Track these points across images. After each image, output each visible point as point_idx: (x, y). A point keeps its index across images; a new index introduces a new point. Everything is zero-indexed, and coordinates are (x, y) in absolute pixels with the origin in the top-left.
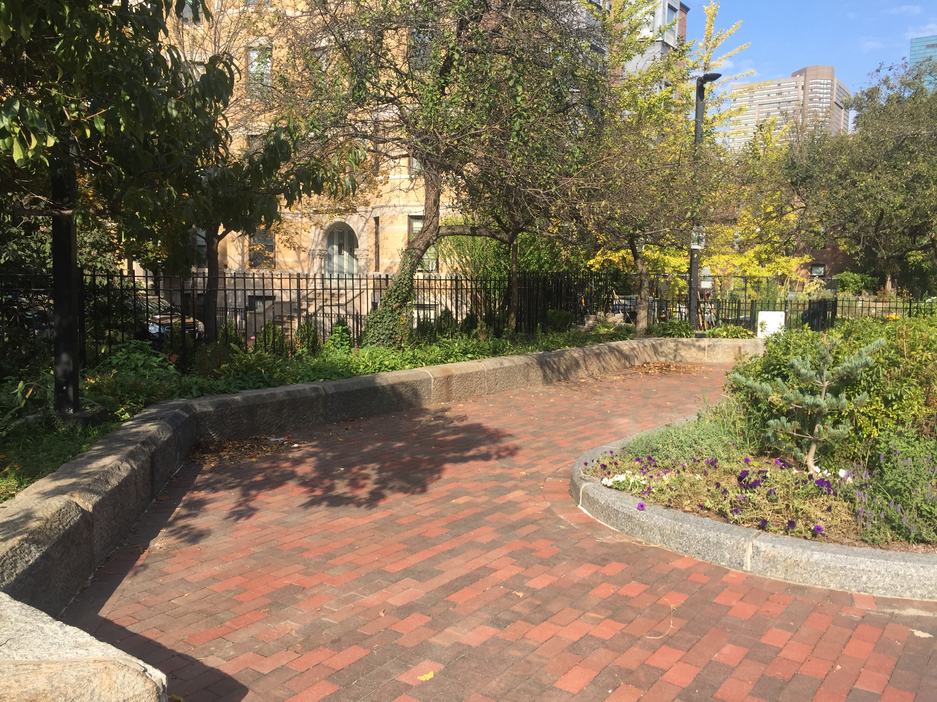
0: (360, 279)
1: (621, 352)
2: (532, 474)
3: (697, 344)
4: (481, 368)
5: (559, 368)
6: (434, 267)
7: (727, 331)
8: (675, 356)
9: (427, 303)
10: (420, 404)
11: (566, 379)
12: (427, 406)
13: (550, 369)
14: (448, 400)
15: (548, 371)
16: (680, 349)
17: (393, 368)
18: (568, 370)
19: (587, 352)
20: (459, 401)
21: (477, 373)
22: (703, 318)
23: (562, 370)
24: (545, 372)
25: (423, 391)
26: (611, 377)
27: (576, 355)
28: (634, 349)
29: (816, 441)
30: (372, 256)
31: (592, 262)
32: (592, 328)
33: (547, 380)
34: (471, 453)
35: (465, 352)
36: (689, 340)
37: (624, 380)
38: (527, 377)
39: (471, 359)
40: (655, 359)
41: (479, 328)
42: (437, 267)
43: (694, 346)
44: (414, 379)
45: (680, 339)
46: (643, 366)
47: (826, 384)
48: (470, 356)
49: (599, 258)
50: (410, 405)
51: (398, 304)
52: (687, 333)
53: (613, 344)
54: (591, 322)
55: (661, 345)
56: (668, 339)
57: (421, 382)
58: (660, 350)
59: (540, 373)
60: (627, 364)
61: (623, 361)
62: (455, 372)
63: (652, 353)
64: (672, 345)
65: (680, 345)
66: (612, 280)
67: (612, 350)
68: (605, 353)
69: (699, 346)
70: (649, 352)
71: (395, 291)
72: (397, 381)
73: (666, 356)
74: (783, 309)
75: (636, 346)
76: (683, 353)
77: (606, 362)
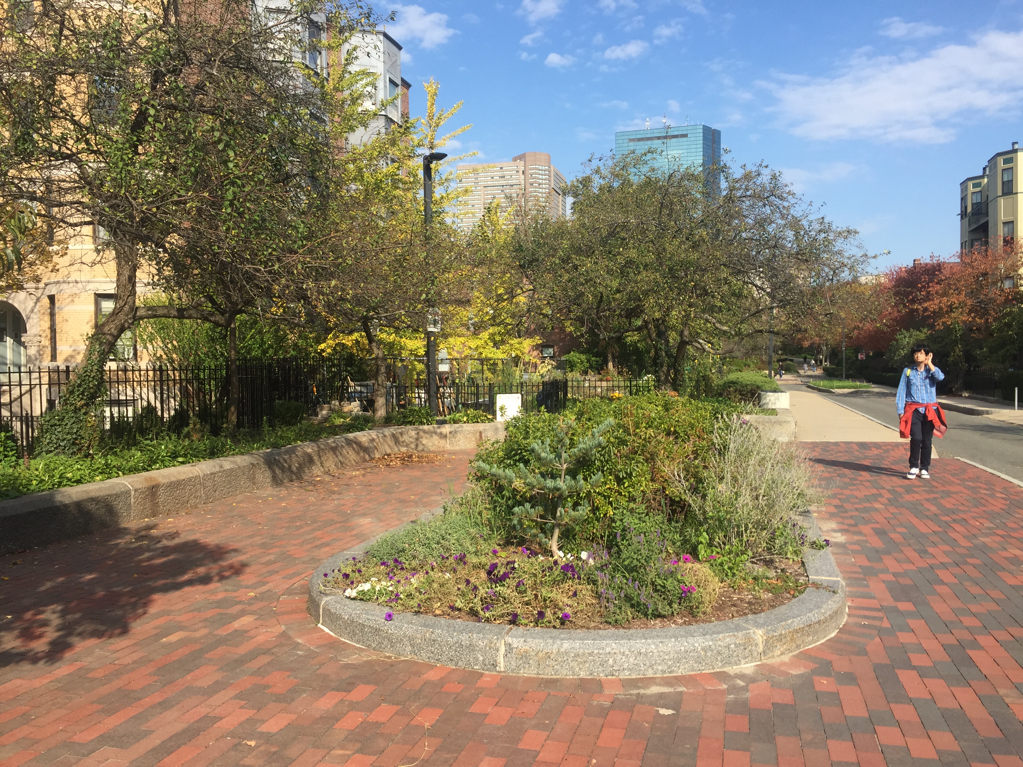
0: (30, 372)
1: (359, 444)
2: (261, 594)
3: (439, 431)
4: (196, 473)
5: (290, 467)
6: (131, 355)
7: (468, 415)
8: (417, 446)
9: (122, 397)
10: (117, 523)
11: (299, 478)
12: (124, 525)
13: (280, 468)
14: (154, 514)
15: (278, 471)
16: (422, 438)
17: (78, 482)
18: (301, 468)
19: (322, 447)
20: (169, 514)
21: (190, 479)
22: (443, 403)
23: (294, 469)
24: (274, 472)
25: (119, 506)
26: (350, 473)
27: (309, 450)
28: (373, 440)
29: (559, 525)
30: (46, 342)
31: (323, 346)
32: (326, 419)
33: (276, 482)
34: (186, 577)
35: (174, 456)
36: (430, 427)
37: (364, 475)
38: (252, 480)
39: (183, 463)
40: (396, 449)
41: (191, 426)
42: (135, 354)
43: (436, 433)
44: (108, 492)
45: (421, 427)
46: (383, 458)
47: (565, 466)
48: (180, 459)
49: (331, 342)
50: (104, 525)
51: (83, 402)
52: (427, 420)
53: (351, 436)
54: (324, 412)
55: (401, 434)
56: (409, 427)
57: (117, 496)
58: (401, 439)
59: (268, 474)
60: (367, 456)
61: (362, 454)
62: (162, 481)
63: (392, 443)
64: (413, 433)
65: (421, 434)
66: (346, 365)
67: (349, 442)
68: (342, 446)
69: (441, 433)
70: (390, 443)
71: (80, 386)
72: (85, 496)
73: (407, 446)
74: (519, 391)
75: (375, 437)
76: (424, 441)
77: (344, 457)
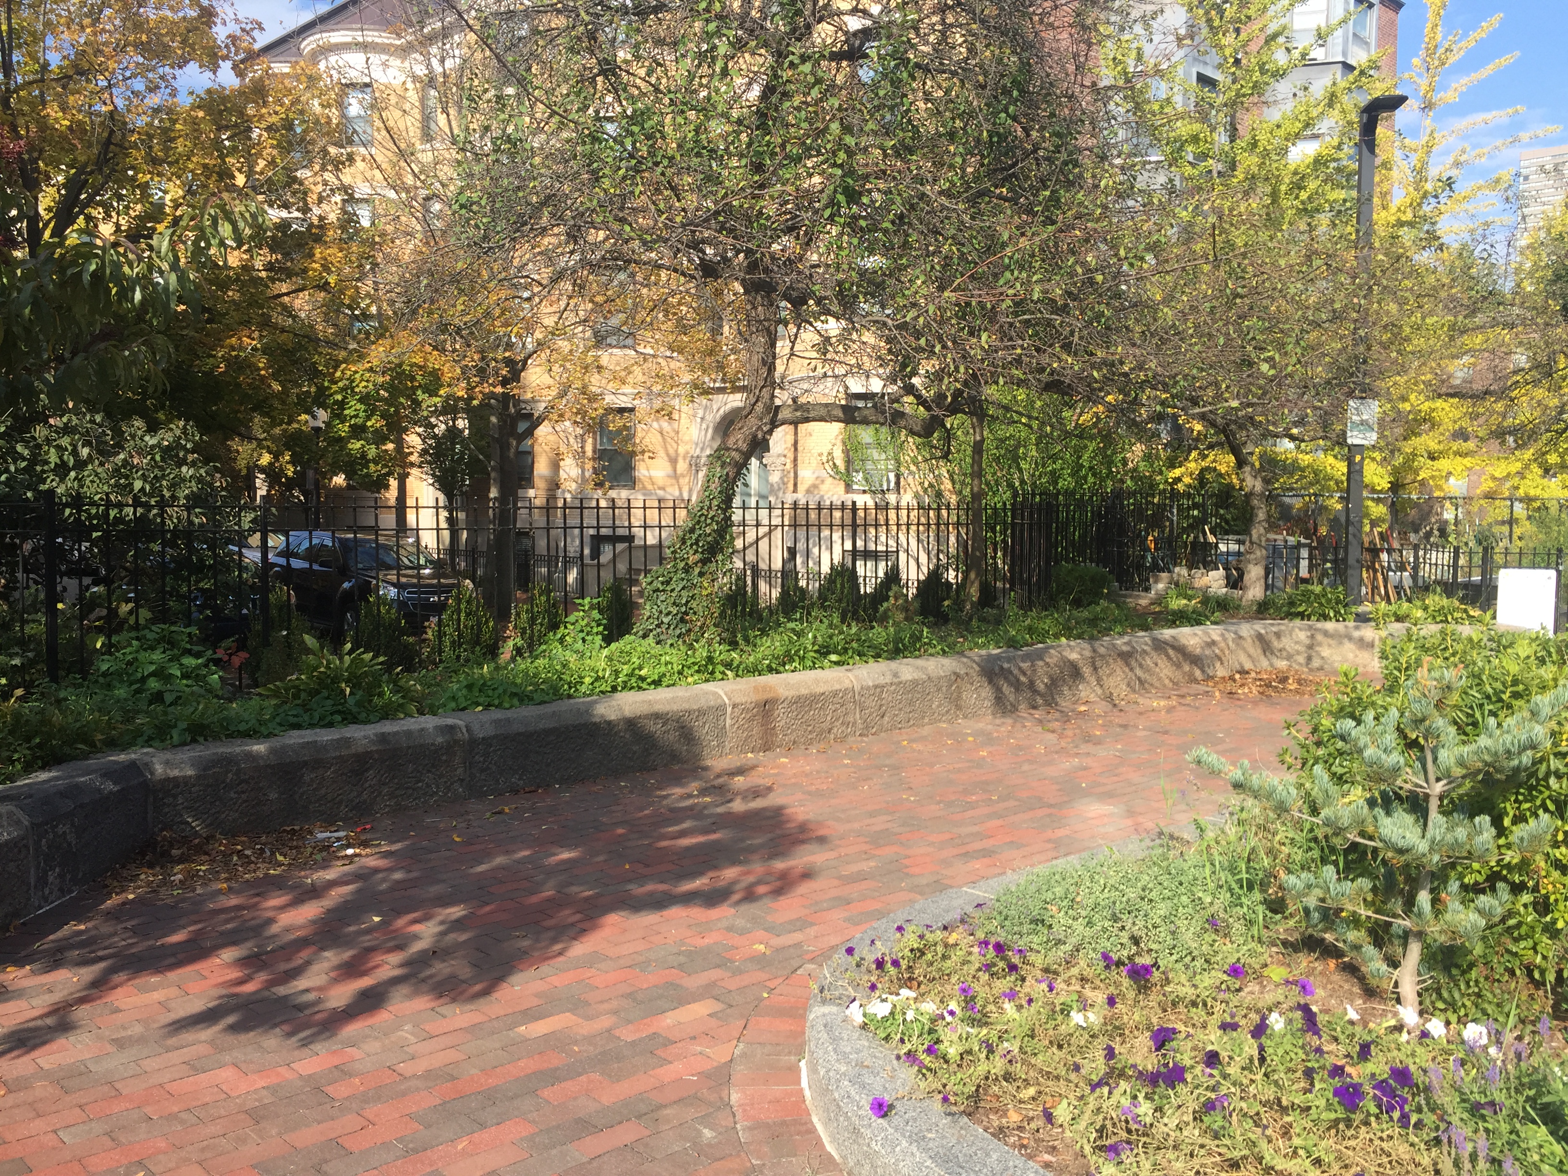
1: (1181, 650)
3: (1356, 634)
4: (847, 684)
5: (1032, 683)
7: (1425, 609)
8: (1309, 659)
9: (872, 547)
11: (1050, 702)
13: (1011, 684)
15: (1006, 689)
16: (1320, 644)
18: (1054, 684)
19: (1102, 650)
21: (835, 694)
23: (1041, 687)
24: (998, 689)
25: (704, 730)
27: (1074, 656)
28: (1213, 643)
29: (1420, 935)
30: (789, 466)
33: (1002, 705)
35: (824, 651)
36: (1340, 626)
38: (956, 703)
39: (837, 663)
40: (1264, 663)
42: (898, 483)
43: (1350, 638)
44: (686, 706)
45: (1319, 625)
46: (1232, 678)
47: (1438, 788)
48: (834, 657)
49: (1192, 465)
51: (698, 557)
52: (1337, 613)
53: (1167, 633)
54: (1161, 586)
55: (1278, 635)
56: (1298, 622)
57: (701, 712)
58: (1276, 644)
59: (987, 692)
60: (1198, 673)
61: (1187, 668)
62: (783, 692)
63: (1256, 651)
64: (1302, 636)
65: (1319, 637)
66: (1217, 506)
67: (1159, 646)
68: (1144, 651)
69: (1361, 640)
70: (1251, 651)
72: (644, 709)
73: (1289, 657)
75: (1217, 638)
76: (1325, 652)
77: (1147, 670)
